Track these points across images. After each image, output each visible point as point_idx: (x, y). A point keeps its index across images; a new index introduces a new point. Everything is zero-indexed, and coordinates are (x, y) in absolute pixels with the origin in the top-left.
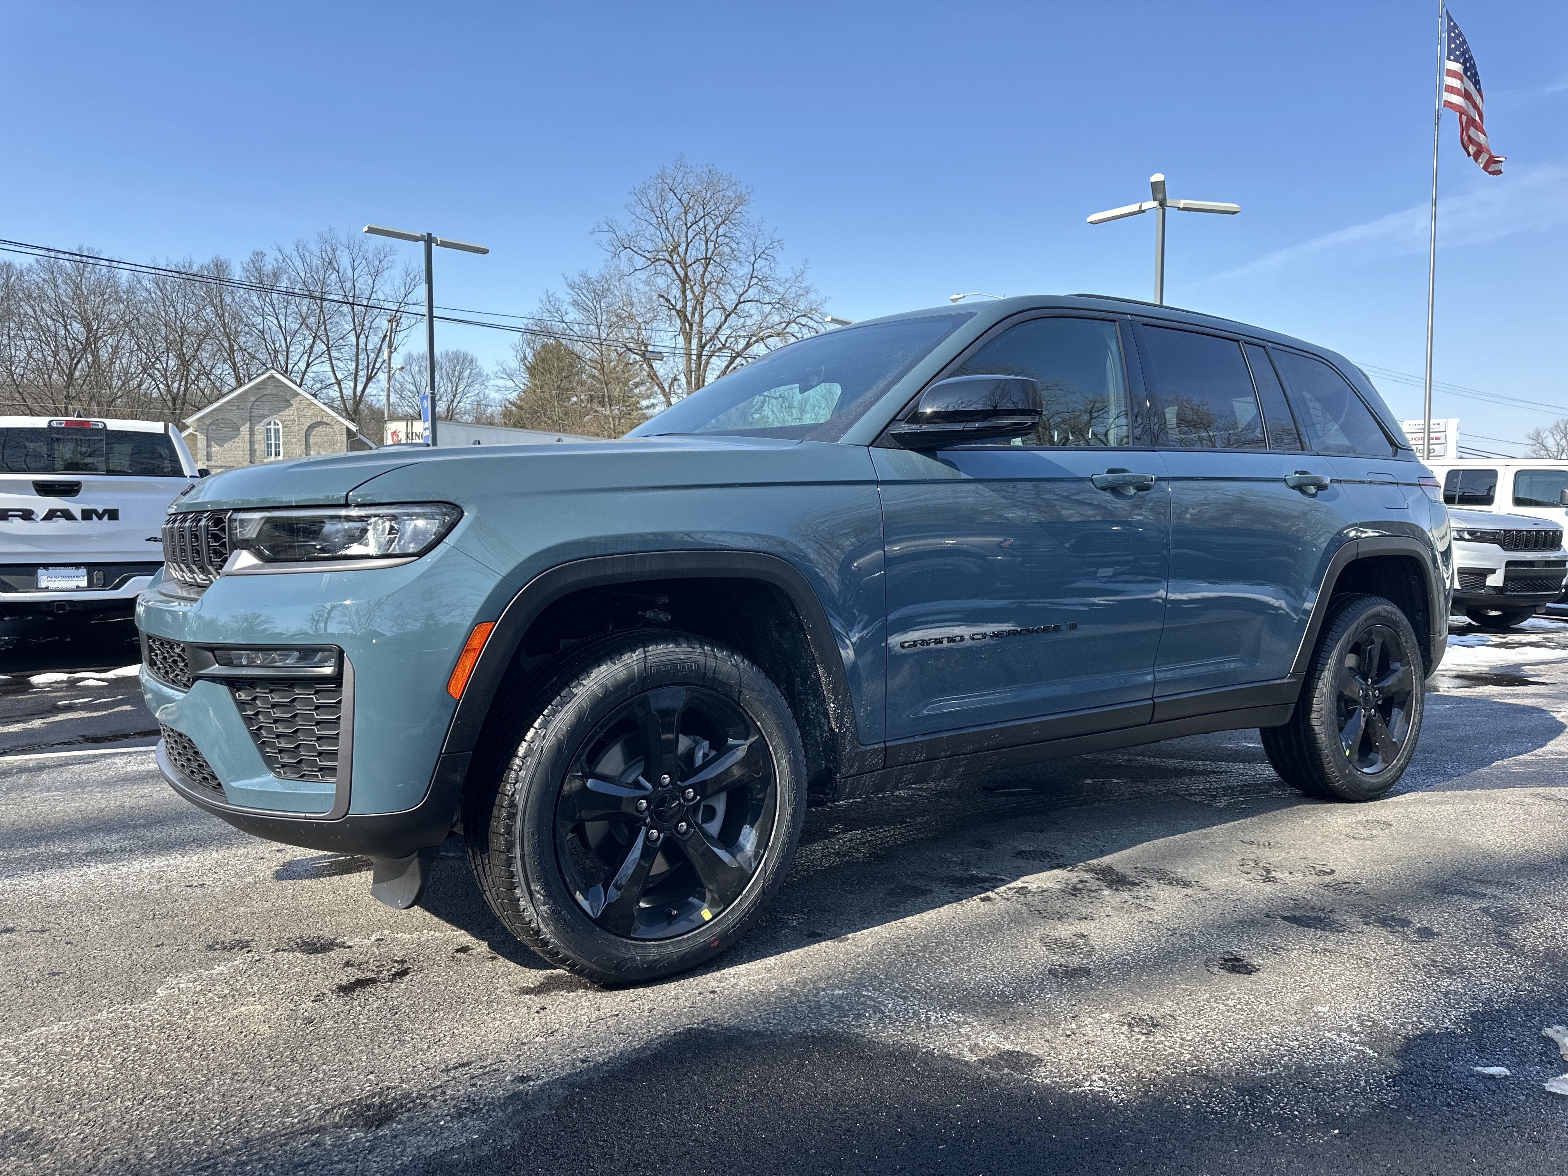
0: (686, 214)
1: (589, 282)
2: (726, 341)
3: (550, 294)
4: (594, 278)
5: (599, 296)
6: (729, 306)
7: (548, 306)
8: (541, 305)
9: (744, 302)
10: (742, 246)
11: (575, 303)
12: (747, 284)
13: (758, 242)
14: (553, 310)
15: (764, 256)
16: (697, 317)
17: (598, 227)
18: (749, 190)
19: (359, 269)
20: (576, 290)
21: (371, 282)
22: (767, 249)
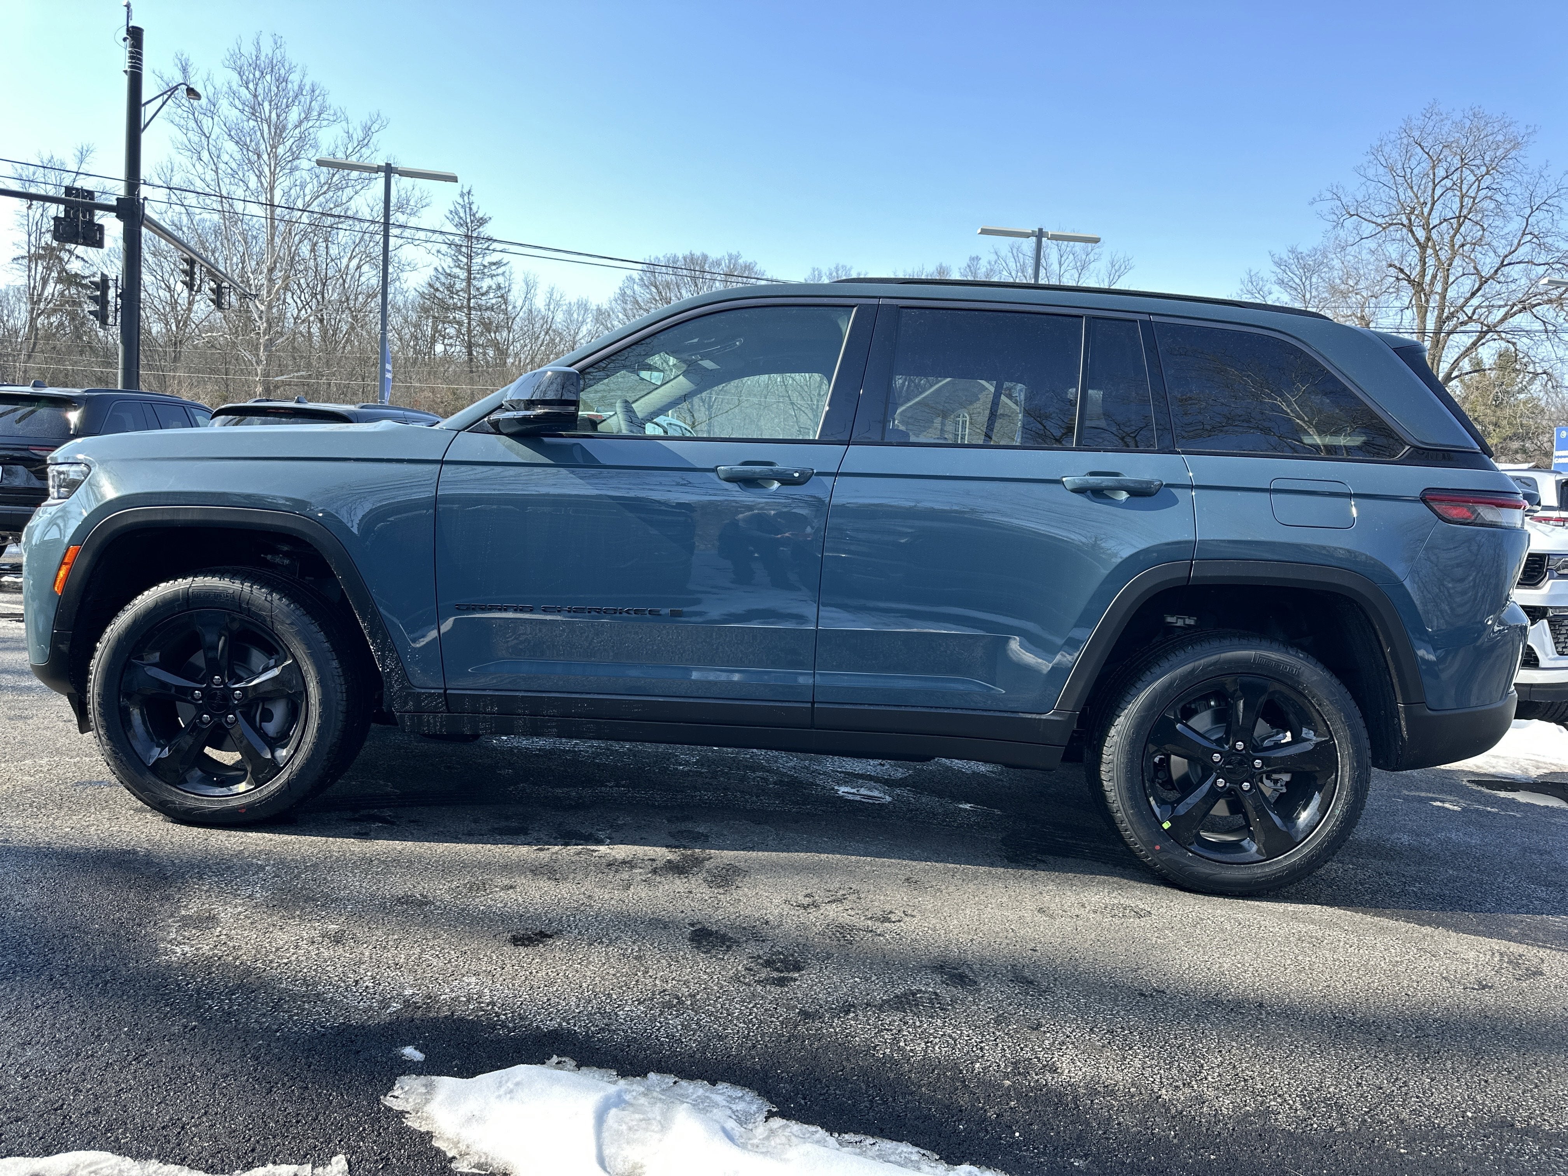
0: (1434, 168)
1: (1299, 257)
2: (1474, 313)
3: (1252, 274)
4: (1306, 252)
5: (1308, 270)
6: (1486, 272)
7: (1250, 287)
8: (1242, 286)
9: (1510, 264)
10: (1512, 199)
11: (1281, 282)
12: (1516, 242)
13: (1539, 191)
14: (1255, 291)
15: (1545, 207)
16: (1438, 288)
17: (1320, 196)
18: (1530, 130)
19: (1066, 264)
20: (1283, 267)
21: (1076, 276)
22: (1549, 198)
